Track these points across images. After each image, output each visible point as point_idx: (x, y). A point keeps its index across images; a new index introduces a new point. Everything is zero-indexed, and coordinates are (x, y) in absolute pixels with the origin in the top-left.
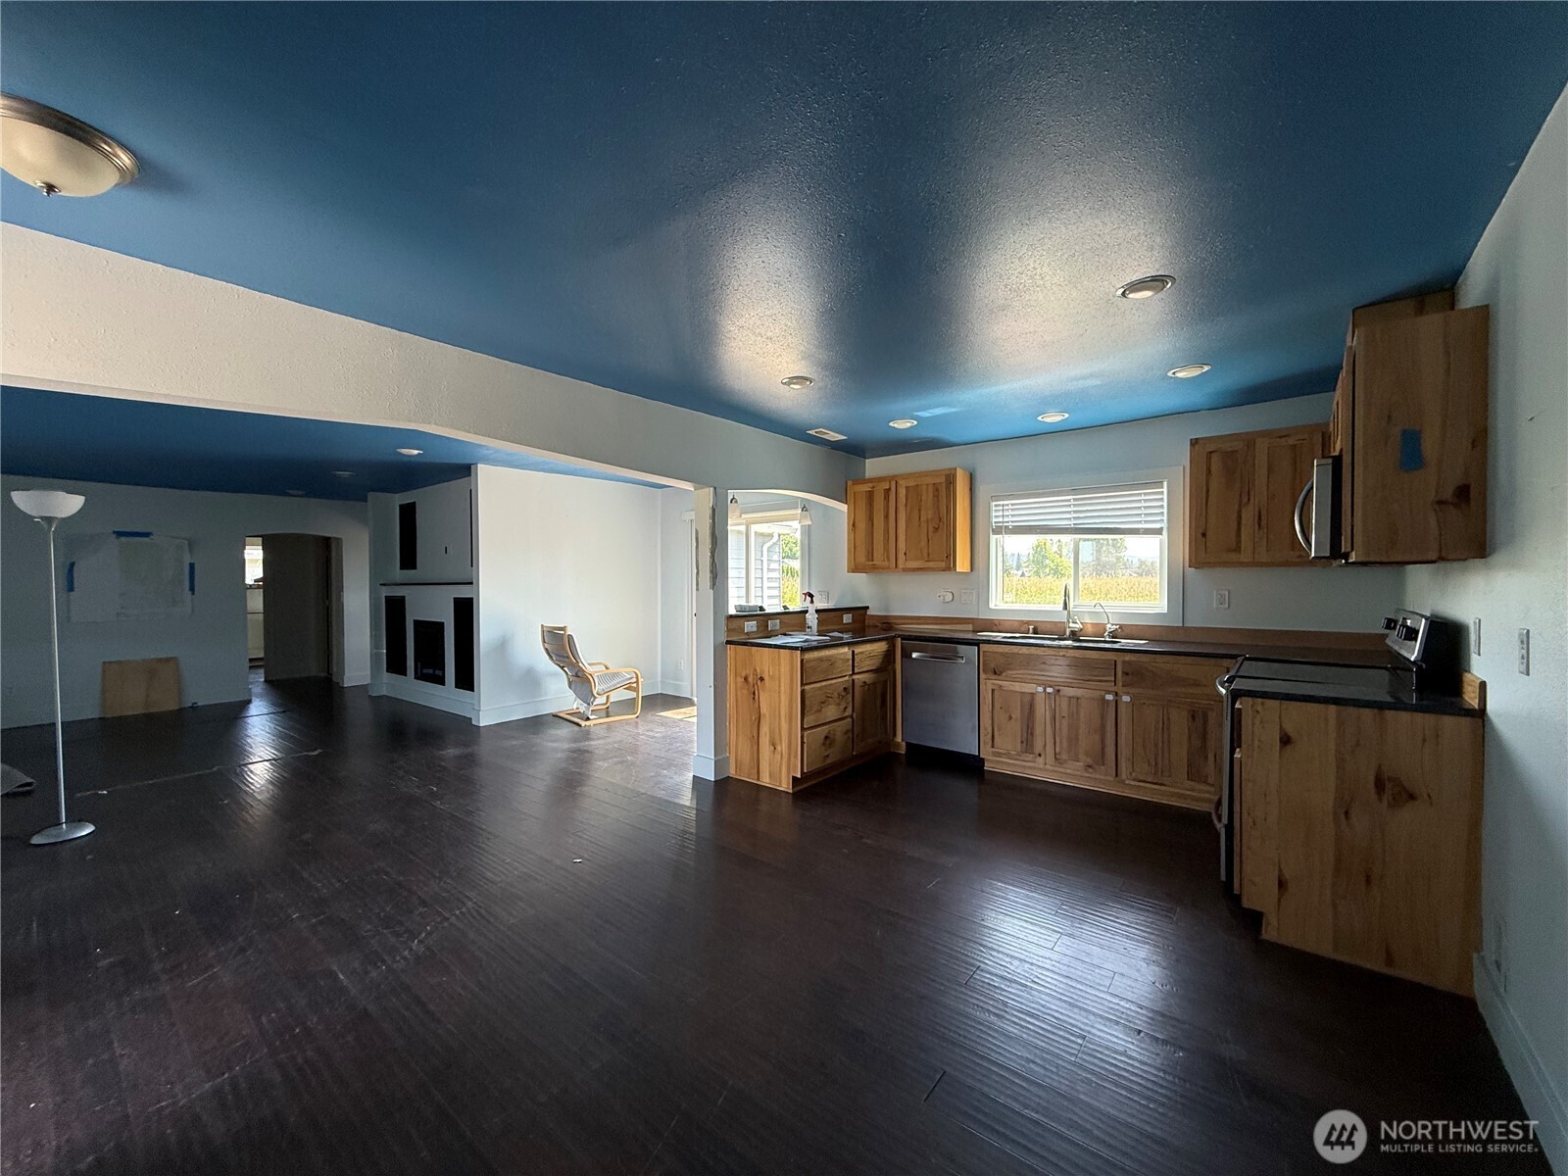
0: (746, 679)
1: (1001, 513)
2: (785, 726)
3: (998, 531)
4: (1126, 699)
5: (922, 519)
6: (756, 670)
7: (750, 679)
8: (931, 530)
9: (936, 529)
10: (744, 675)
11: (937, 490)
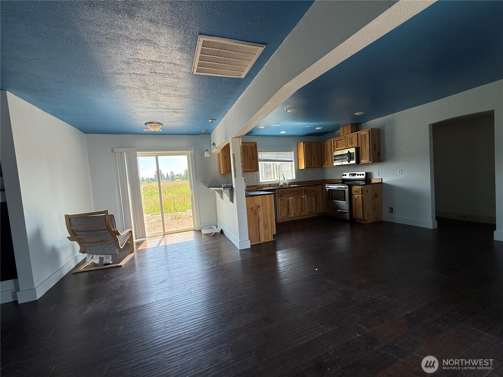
0: (252, 208)
1: (261, 156)
2: (269, 220)
3: (261, 161)
4: (306, 196)
5: (248, 156)
6: (256, 204)
7: (254, 208)
8: (251, 159)
9: (253, 159)
10: (251, 207)
11: (252, 148)
